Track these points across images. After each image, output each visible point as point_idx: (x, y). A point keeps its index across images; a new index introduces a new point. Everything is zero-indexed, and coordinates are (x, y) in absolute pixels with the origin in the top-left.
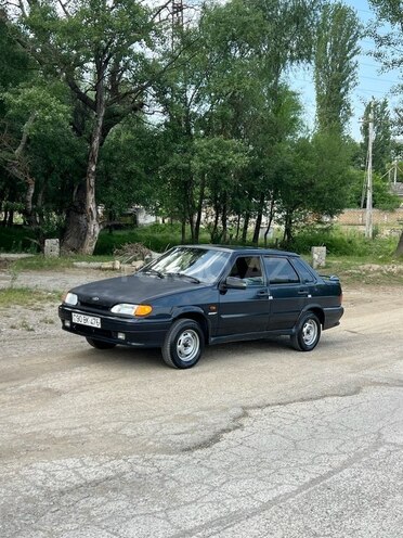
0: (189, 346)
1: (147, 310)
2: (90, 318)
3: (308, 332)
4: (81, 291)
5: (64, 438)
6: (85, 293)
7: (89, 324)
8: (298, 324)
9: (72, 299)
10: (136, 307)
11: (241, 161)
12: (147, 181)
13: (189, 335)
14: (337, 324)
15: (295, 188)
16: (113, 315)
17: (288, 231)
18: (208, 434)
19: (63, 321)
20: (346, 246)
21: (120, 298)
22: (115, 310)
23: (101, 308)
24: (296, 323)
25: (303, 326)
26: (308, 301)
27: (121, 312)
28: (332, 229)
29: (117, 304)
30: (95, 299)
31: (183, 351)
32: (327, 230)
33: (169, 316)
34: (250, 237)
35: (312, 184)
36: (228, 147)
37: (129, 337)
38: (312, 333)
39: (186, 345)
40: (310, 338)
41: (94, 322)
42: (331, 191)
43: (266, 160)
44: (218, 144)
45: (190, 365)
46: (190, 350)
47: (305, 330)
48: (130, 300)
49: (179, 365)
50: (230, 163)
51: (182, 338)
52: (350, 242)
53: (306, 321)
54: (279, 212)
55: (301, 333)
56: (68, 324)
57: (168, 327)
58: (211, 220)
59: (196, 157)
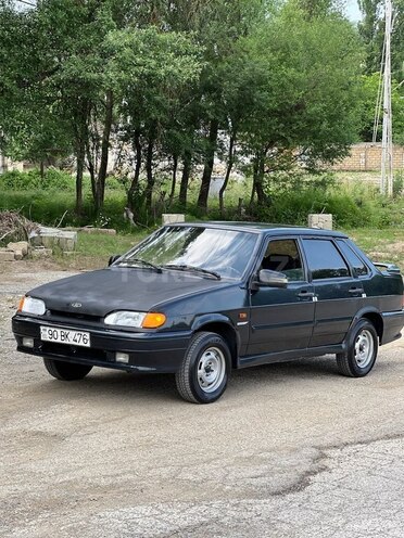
0: (213, 370)
1: (159, 319)
2: (72, 334)
3: (361, 349)
4: (48, 294)
5: (112, 486)
6: (56, 297)
7: (70, 342)
8: (350, 337)
9: (35, 308)
10: (143, 315)
11: (188, 69)
12: (21, 102)
13: (213, 355)
14: (399, 336)
15: (273, 113)
16: (108, 328)
17: (258, 186)
18: (293, 477)
19: (20, 340)
20: (354, 212)
21: (116, 303)
22: (110, 320)
23: (88, 318)
24: (346, 335)
25: (357, 339)
26: (361, 304)
27: (120, 323)
28: (332, 182)
29: (112, 312)
30: (76, 306)
31: (204, 378)
32: (323, 184)
33: (188, 328)
34: (192, 197)
35: (299, 107)
36: (164, 45)
37: (134, 359)
38: (366, 350)
39: (208, 370)
40: (363, 358)
41: (79, 338)
42: (332, 119)
43: (224, 67)
44: (148, 39)
45: (214, 398)
46: (213, 376)
47: (357, 345)
48: (132, 305)
49: (200, 398)
50: (169, 74)
51: (204, 360)
52: (360, 204)
53: (359, 333)
54: (245, 153)
55: (352, 352)
56: (29, 343)
57: (185, 344)
58: (129, 168)
59: (111, 63)
